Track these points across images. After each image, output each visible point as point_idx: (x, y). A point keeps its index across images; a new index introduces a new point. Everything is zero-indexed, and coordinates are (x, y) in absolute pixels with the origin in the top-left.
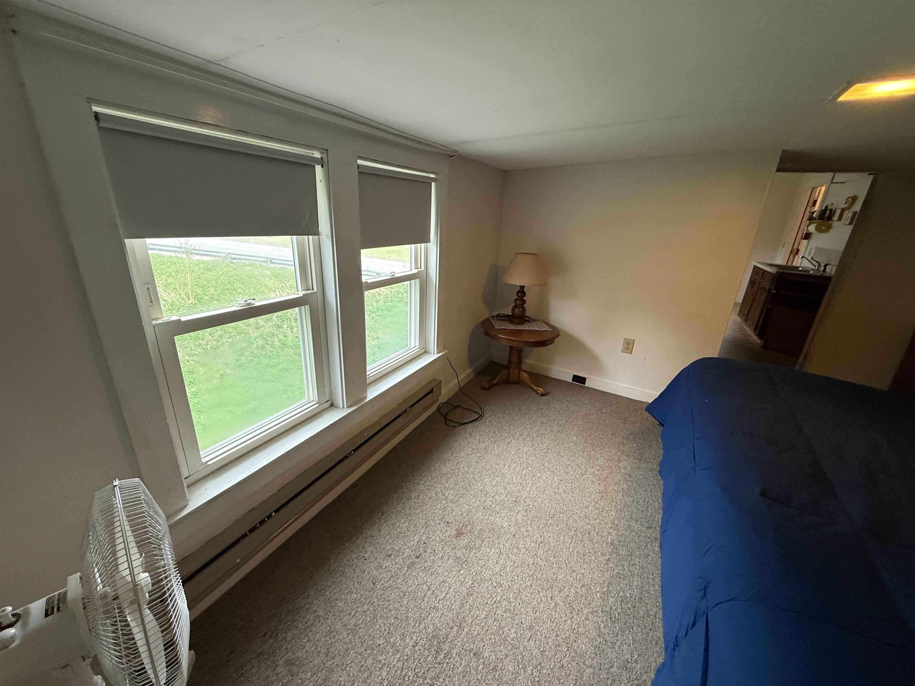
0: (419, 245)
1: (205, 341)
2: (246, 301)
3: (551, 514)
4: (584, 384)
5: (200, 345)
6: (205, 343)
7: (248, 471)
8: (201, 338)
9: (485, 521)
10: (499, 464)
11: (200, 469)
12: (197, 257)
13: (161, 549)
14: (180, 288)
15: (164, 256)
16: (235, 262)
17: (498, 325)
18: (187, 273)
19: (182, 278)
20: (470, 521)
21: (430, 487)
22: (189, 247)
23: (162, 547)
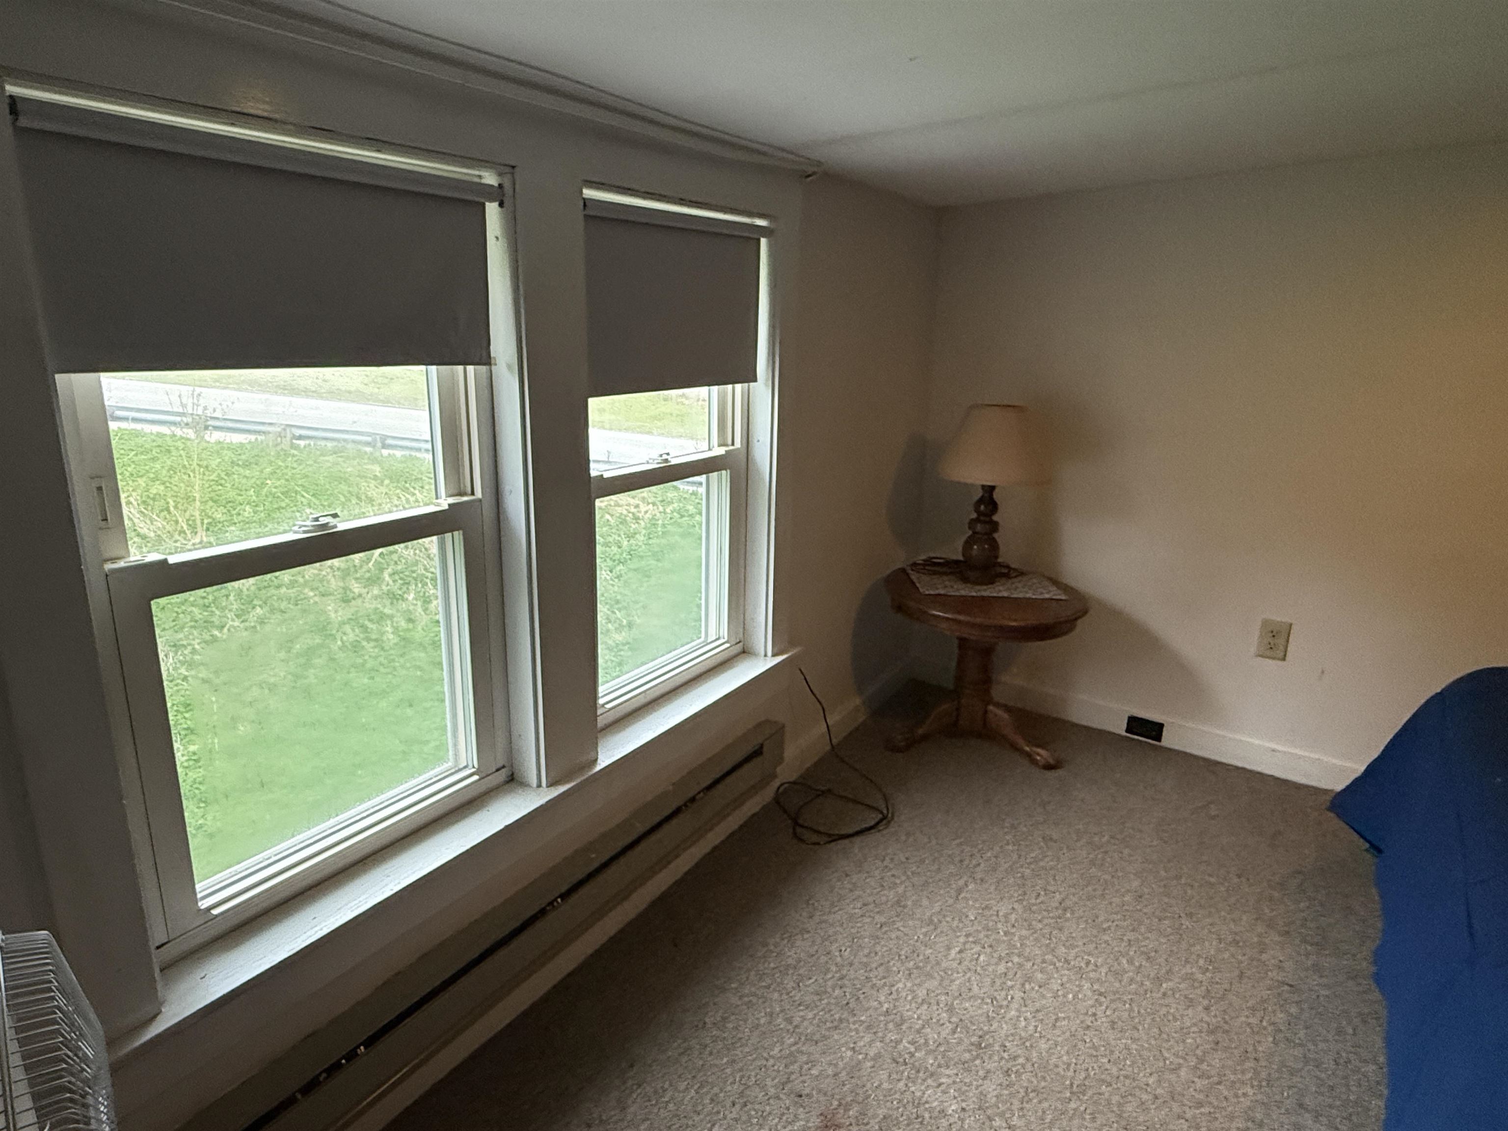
0: (730, 387)
1: (225, 630)
2: (317, 519)
3: (1076, 1083)
4: (1159, 740)
5: (215, 639)
6: (225, 637)
7: (304, 937)
8: (217, 623)
9: (897, 1096)
10: (935, 943)
11: (194, 926)
12: (217, 436)
13: (85, 1106)
14: (176, 507)
15: (145, 434)
16: (302, 446)
17: (928, 586)
18: (194, 471)
19: (182, 485)
20: (857, 1094)
21: (754, 1000)
22: (200, 412)
23: (90, 1100)
